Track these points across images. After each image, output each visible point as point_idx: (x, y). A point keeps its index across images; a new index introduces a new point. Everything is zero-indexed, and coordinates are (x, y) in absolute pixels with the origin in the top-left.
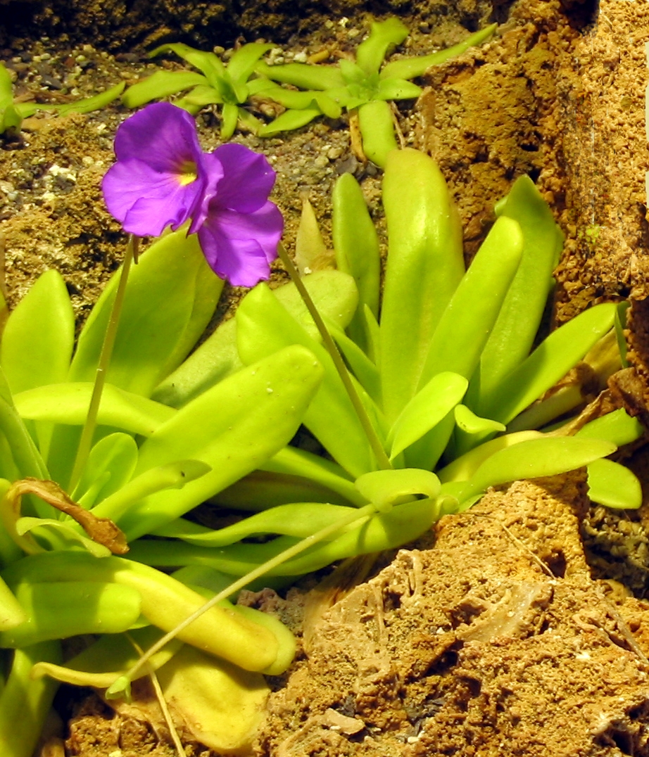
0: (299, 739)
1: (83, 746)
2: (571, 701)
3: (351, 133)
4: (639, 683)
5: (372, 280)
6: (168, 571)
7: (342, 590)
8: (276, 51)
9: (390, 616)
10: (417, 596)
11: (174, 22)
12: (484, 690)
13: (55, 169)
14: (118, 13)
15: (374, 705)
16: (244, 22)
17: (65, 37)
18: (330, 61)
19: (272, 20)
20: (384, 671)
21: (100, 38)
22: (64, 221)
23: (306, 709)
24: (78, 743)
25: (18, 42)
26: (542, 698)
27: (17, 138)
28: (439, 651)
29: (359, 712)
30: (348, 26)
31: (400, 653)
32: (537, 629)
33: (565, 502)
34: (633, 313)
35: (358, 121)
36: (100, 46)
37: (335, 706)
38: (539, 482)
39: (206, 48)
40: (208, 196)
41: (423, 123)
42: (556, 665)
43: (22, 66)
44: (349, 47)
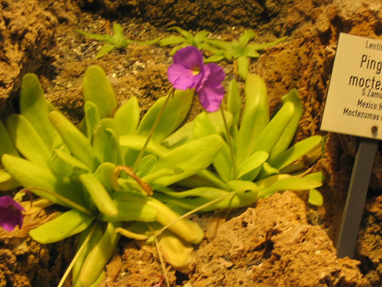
0: (209, 266)
1: (129, 258)
2: (312, 267)
3: (234, 65)
4: (336, 264)
5: (238, 116)
6: (164, 203)
7: (221, 218)
8: (211, 34)
9: (243, 229)
10: (253, 224)
11: (178, 20)
12: (282, 258)
13: (137, 63)
14: (160, 14)
15: (236, 258)
16: (201, 23)
17: (141, 19)
18: (229, 40)
19: (210, 24)
20: (241, 248)
21: (152, 21)
22: (140, 81)
23: (212, 257)
24: (127, 257)
25: (126, 19)
26: (302, 264)
27: (124, 51)
28: (259, 243)
29: (230, 260)
30: (235, 30)
31: (246, 242)
32: (301, 240)
33: (303, 200)
34: (329, 140)
35: (237, 62)
36: (152, 24)
37: (222, 257)
38: (295, 192)
39: (187, 30)
40: (204, 80)
41: (260, 66)
42: (308, 254)
43: (126, 27)
44: (236, 37)
